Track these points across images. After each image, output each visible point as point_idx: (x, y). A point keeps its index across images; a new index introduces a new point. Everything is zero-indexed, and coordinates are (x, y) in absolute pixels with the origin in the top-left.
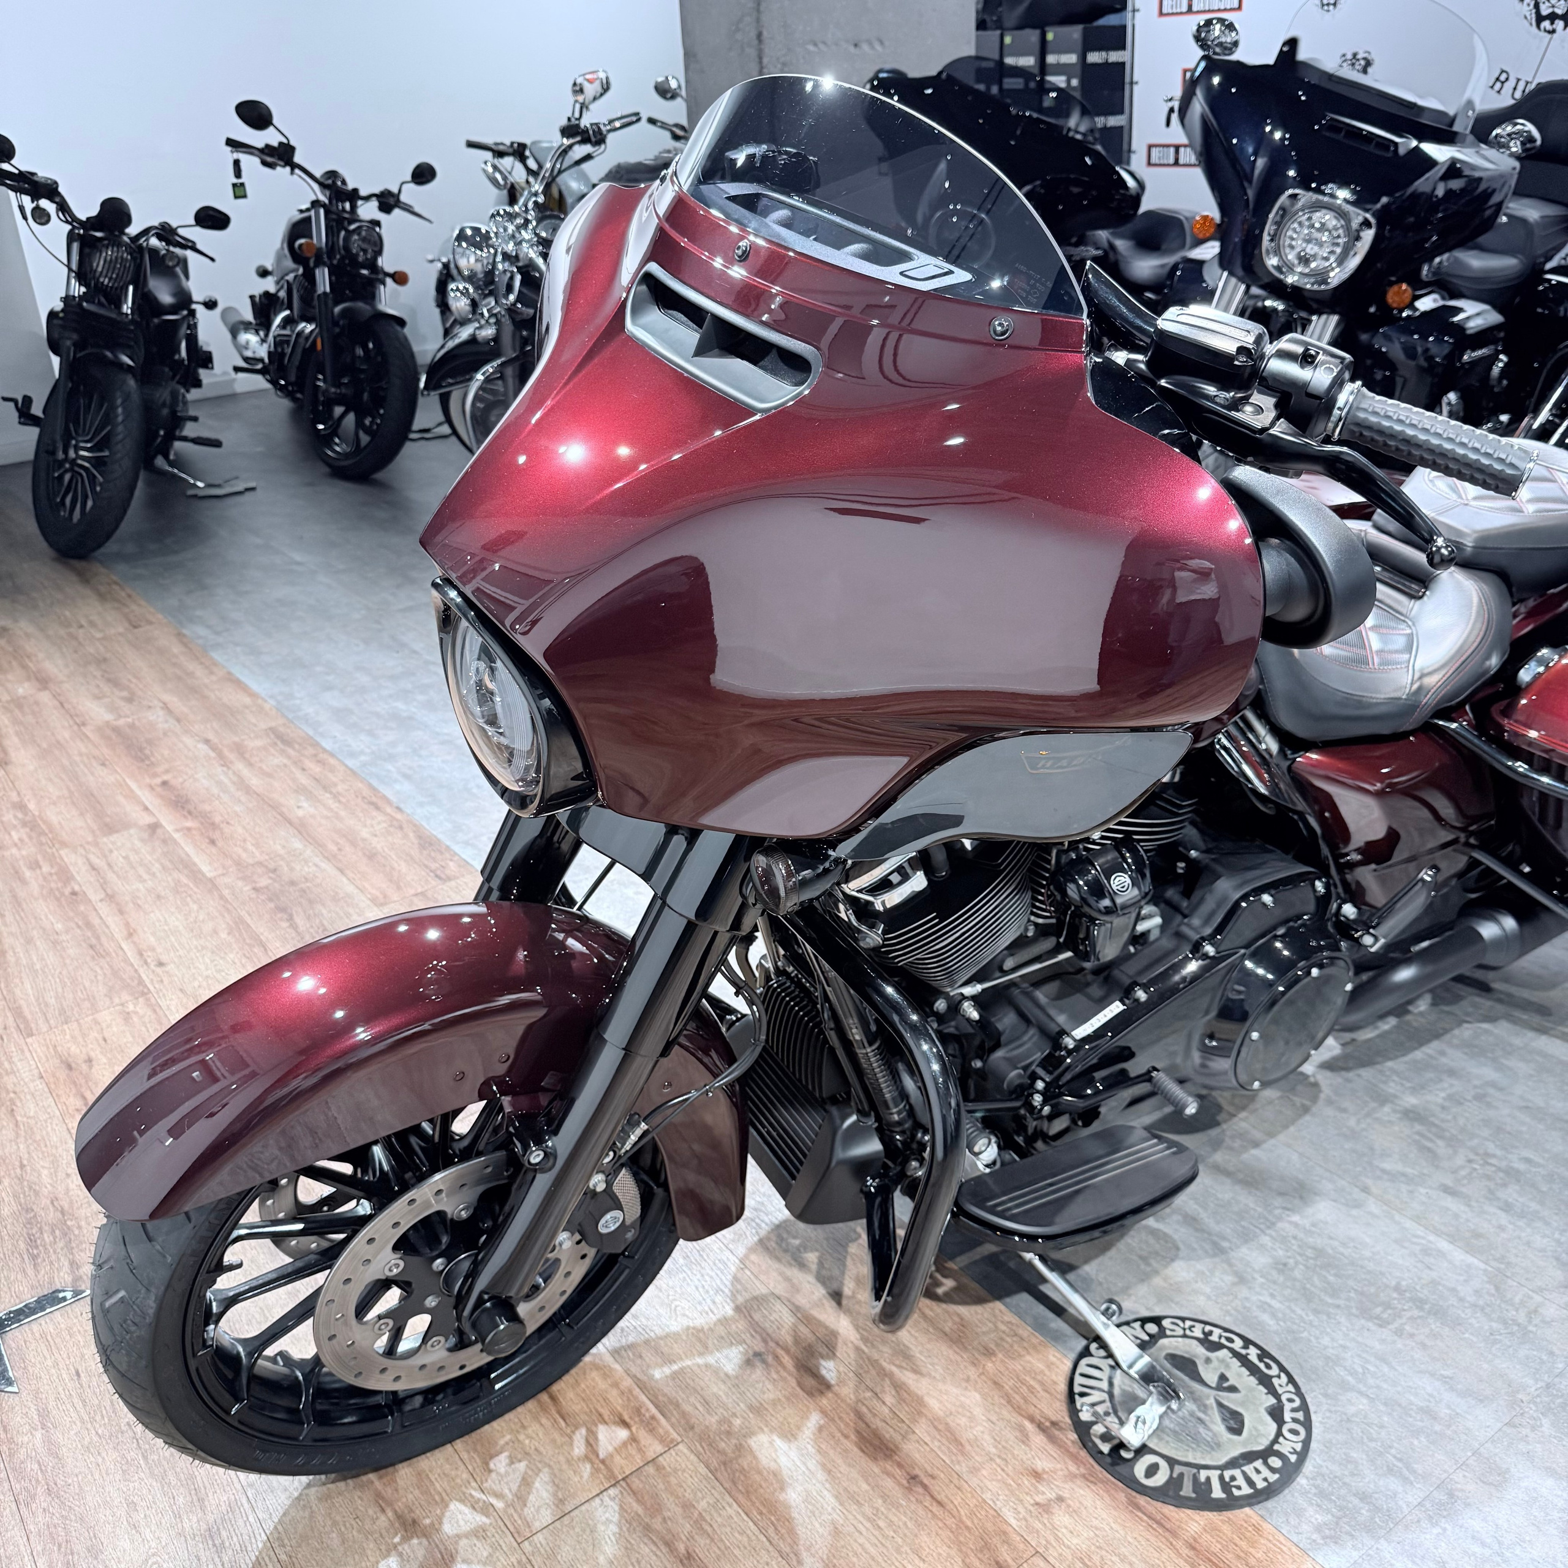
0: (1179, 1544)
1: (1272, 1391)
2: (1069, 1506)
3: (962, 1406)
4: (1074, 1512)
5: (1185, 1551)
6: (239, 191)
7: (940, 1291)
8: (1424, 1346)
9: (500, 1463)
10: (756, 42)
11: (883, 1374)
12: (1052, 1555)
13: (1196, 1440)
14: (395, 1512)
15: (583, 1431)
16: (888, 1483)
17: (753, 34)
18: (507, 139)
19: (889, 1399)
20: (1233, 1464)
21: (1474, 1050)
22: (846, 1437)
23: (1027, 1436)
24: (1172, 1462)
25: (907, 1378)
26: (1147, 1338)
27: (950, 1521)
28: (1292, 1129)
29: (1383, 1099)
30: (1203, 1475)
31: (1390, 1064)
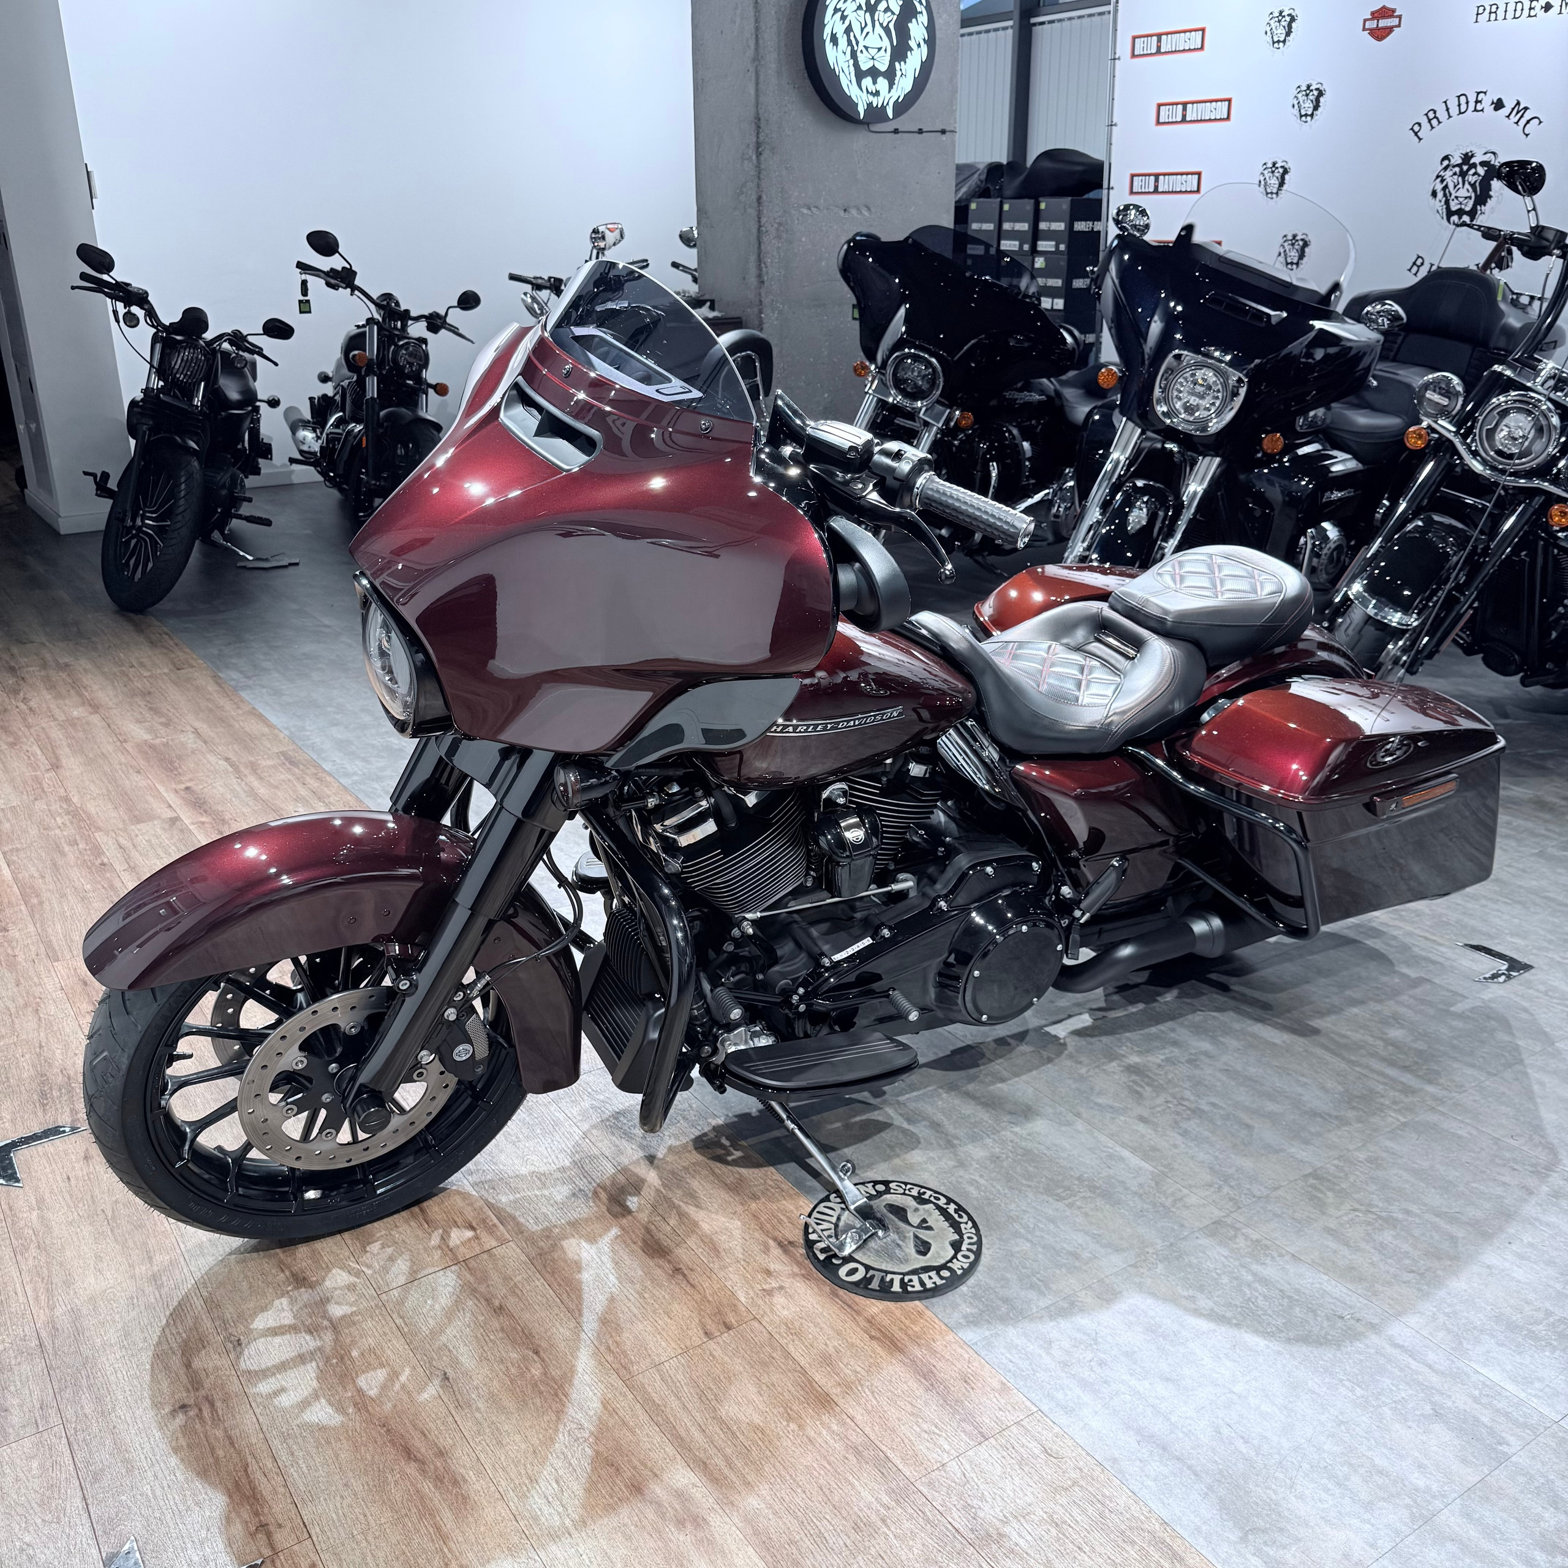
0: (859, 1319)
1: (958, 1231)
2: (787, 1292)
3: (726, 1229)
4: (789, 1296)
5: (863, 1323)
6: (305, 307)
7: (730, 1158)
8: (1086, 1215)
9: (375, 1247)
10: (755, 204)
11: (672, 1206)
12: (765, 1320)
13: (891, 1257)
14: (292, 1272)
15: (441, 1231)
16: (659, 1272)
17: (754, 197)
18: (546, 274)
19: (672, 1222)
20: (914, 1272)
21: (1199, 1030)
22: (635, 1243)
23: (768, 1250)
24: (868, 1268)
25: (691, 1210)
26: (874, 1193)
27: (697, 1297)
28: (1034, 1072)
29: (1112, 1056)
30: (889, 1277)
31: (1128, 1034)
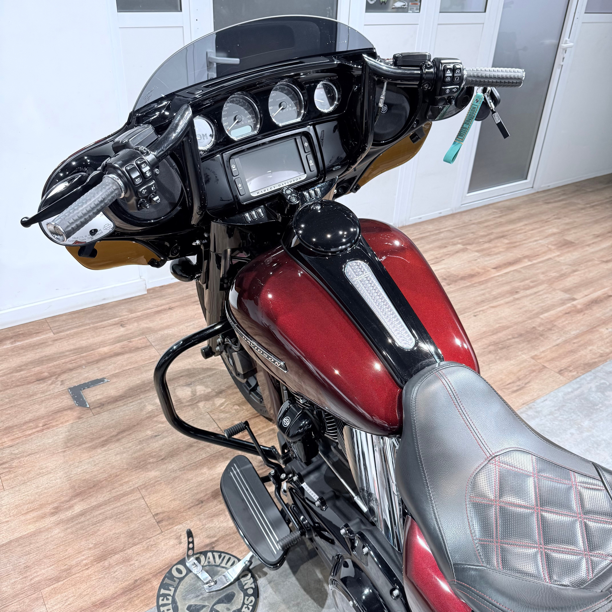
0: (150, 576)
2: (177, 545)
4: (173, 546)
5: (147, 577)
9: (236, 407)
12: (160, 536)
16: (202, 495)
20: (174, 602)
23: (210, 538)
24: (181, 579)
27: (182, 510)
30: (173, 589)
